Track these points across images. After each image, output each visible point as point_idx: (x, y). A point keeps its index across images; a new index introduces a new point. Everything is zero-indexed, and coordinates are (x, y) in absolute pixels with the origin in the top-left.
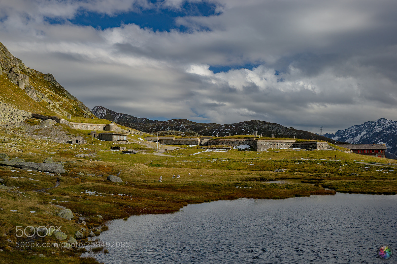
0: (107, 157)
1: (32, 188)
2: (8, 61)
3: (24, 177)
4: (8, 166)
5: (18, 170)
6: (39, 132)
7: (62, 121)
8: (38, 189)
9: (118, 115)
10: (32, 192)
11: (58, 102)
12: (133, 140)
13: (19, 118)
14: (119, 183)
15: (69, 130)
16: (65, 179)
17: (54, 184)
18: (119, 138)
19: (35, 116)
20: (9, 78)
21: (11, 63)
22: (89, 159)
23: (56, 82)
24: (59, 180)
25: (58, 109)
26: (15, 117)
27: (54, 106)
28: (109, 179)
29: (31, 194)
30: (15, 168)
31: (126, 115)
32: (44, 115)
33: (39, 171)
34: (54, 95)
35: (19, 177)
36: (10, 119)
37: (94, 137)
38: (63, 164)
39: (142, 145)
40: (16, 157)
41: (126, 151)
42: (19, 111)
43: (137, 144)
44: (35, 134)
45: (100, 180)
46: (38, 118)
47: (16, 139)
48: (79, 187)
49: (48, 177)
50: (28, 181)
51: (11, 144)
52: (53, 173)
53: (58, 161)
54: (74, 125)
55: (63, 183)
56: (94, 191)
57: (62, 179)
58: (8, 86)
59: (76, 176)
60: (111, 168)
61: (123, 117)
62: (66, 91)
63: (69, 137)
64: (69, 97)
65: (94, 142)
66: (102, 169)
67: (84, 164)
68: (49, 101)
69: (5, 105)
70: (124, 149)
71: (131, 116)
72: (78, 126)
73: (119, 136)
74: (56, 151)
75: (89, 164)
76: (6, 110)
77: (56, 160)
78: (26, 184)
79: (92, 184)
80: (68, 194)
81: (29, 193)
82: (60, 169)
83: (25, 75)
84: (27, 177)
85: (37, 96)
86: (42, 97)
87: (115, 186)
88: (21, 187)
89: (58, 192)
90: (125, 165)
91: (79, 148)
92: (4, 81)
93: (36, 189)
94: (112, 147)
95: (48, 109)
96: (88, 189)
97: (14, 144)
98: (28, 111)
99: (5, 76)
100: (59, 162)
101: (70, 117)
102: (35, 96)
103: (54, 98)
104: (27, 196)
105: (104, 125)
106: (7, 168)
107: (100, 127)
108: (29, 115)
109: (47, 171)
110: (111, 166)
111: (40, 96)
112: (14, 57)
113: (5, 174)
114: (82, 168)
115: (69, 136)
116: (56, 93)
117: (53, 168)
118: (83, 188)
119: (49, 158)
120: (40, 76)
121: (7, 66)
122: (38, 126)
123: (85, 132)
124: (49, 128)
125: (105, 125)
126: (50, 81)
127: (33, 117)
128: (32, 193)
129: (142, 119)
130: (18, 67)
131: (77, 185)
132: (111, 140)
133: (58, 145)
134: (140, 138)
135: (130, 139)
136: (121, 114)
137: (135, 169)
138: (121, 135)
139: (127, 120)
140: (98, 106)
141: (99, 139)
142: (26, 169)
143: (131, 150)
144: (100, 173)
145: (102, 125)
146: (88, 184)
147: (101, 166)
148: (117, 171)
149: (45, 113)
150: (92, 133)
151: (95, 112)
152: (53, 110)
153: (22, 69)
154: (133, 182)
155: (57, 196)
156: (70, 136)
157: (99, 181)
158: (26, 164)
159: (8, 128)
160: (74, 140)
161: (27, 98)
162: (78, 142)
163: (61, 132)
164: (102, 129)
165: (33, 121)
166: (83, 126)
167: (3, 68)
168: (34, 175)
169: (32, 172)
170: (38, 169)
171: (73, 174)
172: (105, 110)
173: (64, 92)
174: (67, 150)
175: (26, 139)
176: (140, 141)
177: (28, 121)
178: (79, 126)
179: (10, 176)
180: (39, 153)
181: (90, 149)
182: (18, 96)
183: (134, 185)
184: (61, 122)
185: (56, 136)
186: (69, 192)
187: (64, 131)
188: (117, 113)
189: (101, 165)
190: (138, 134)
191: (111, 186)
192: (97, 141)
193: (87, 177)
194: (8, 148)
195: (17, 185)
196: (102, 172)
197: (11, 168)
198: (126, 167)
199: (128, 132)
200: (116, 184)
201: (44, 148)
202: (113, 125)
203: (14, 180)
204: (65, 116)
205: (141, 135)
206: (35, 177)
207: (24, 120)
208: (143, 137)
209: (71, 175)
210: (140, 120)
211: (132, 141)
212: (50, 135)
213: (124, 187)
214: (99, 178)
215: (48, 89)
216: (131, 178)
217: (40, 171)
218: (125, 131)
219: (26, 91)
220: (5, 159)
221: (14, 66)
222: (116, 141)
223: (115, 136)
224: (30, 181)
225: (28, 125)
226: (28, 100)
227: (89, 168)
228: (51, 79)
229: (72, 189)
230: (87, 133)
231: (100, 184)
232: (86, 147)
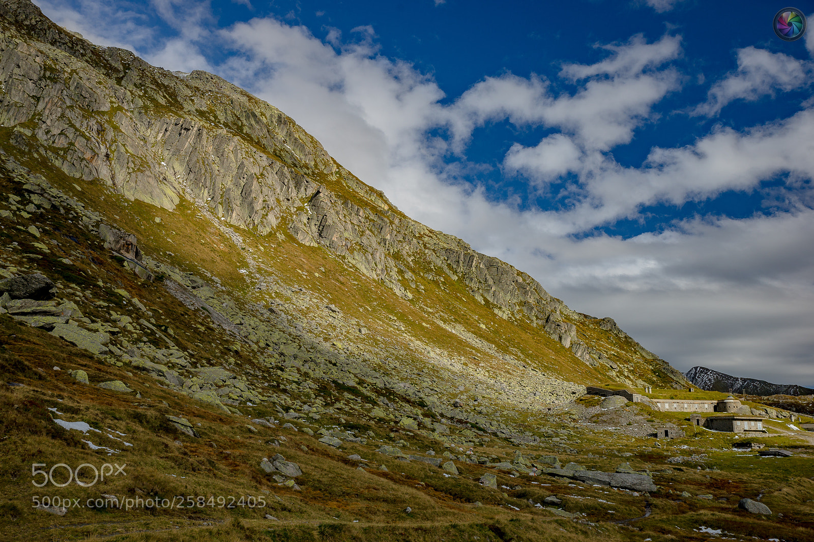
0: (728, 463)
1: (606, 517)
2: (544, 304)
3: (591, 496)
4: (563, 476)
5: (579, 484)
6: (600, 418)
7: (637, 398)
8: (617, 520)
9: (737, 382)
10: (608, 523)
11: (626, 365)
12: (778, 429)
13: (567, 396)
14: (765, 516)
15: (651, 413)
16: (660, 503)
17: (642, 511)
18: (746, 425)
19: (591, 391)
20: (546, 331)
21: (548, 307)
22: (695, 467)
23: (620, 331)
24: (649, 505)
25: (627, 377)
26: (560, 394)
27: (619, 371)
28: (742, 506)
29: (609, 528)
30: (575, 481)
31: (753, 381)
32: (606, 388)
33: (612, 487)
34: (618, 352)
35: (584, 496)
36: (553, 398)
37: (698, 424)
38: (651, 474)
39: (798, 440)
40: (570, 461)
41: (764, 450)
42: (566, 383)
43: (788, 438)
44: (594, 422)
45: (726, 509)
46: (596, 394)
47: (565, 431)
48: (689, 520)
49: (630, 499)
50: (599, 504)
51: (558, 439)
52: (636, 491)
53: (639, 469)
54: (659, 404)
55: (658, 511)
56: (719, 528)
57: (654, 502)
58: (546, 345)
59: (677, 498)
60: (742, 486)
61: (748, 385)
62: (638, 344)
63: (652, 425)
64: (644, 354)
65: (699, 433)
66: (723, 485)
67: (687, 476)
68: (611, 364)
69: (544, 375)
70: (760, 447)
71: (765, 383)
72: (665, 405)
73: (746, 422)
74: (631, 451)
75: (697, 476)
76: (546, 383)
77: (636, 467)
78: (596, 509)
79: (713, 515)
80: (669, 532)
81: (605, 526)
82: (648, 485)
83: (570, 324)
84: (595, 497)
85: (591, 357)
86: (599, 358)
87: (759, 522)
88: (588, 515)
89: (651, 526)
90: (771, 481)
91: (671, 445)
92: (540, 337)
93: (612, 518)
94: (735, 444)
95: (609, 378)
96: (707, 524)
97: (562, 439)
98: (579, 384)
99: (540, 330)
100: (643, 471)
101: (650, 389)
102: (588, 357)
103: (618, 358)
104: (602, 530)
105: (713, 401)
106: (562, 480)
107: (706, 406)
108: (581, 389)
109: (626, 488)
110: (741, 481)
111: (595, 356)
112: (551, 298)
113: (560, 490)
114: (685, 483)
115: (652, 423)
116: (622, 348)
117: (635, 482)
118: (696, 522)
119: (624, 464)
120: (592, 323)
121: (543, 312)
122: (598, 407)
123: (680, 417)
124: (616, 411)
125: (716, 402)
126: (610, 330)
127: (588, 393)
128: (610, 525)
129: (789, 388)
130: (558, 312)
131: (684, 515)
132: (731, 429)
133: (634, 440)
134: (792, 426)
135: (770, 427)
136: (744, 380)
137: (793, 488)
138: (750, 420)
139: (757, 391)
140: (697, 367)
141: (707, 427)
142: (591, 482)
143: (777, 449)
144: (721, 494)
145: (711, 402)
146: (705, 515)
147: (721, 481)
148: (755, 491)
149: (608, 385)
150: (693, 417)
151: (693, 378)
152: (618, 379)
153: (565, 315)
154: (796, 516)
155: (652, 533)
156: (654, 423)
157: (723, 510)
158: (590, 474)
159: (551, 412)
160: (661, 433)
161: (576, 361)
162: (669, 434)
163: (638, 418)
164: (712, 410)
165: (589, 400)
166: (675, 405)
167: (536, 316)
168: (606, 494)
169: (602, 489)
170: (609, 484)
171: (671, 494)
172: (711, 373)
173: (635, 346)
174: (651, 449)
175: (580, 430)
176: (793, 431)
177: (581, 400)
178: (667, 406)
179: (569, 494)
180: (604, 454)
181: (692, 448)
182: (561, 359)
183: (799, 521)
184: (635, 400)
185: (629, 424)
186: (671, 528)
187: (642, 415)
188: (735, 378)
189: (720, 478)
190: (785, 417)
191: (751, 520)
192: (704, 431)
193: (698, 500)
194: (553, 446)
195: (581, 511)
196: (724, 492)
197: (568, 480)
198: (772, 483)
199: (764, 413)
200: (758, 516)
201: (611, 446)
202: (732, 401)
203: (577, 502)
204: (642, 389)
205: (793, 418)
206: (607, 497)
207: (575, 398)
208: (798, 423)
209: (668, 496)
210: (785, 389)
211: (776, 432)
212: (619, 423)
213: (778, 525)
214: (721, 503)
215: (608, 343)
216: (789, 506)
217: (614, 487)
218: (757, 412)
219: (574, 350)
220: (556, 465)
221: (552, 311)
222: (742, 431)
223: (738, 423)
224: (601, 505)
225: (582, 407)
226: (577, 364)
227: (699, 484)
228: (612, 327)
229: (677, 523)
230: (682, 417)
231: (729, 516)
232: (686, 443)
